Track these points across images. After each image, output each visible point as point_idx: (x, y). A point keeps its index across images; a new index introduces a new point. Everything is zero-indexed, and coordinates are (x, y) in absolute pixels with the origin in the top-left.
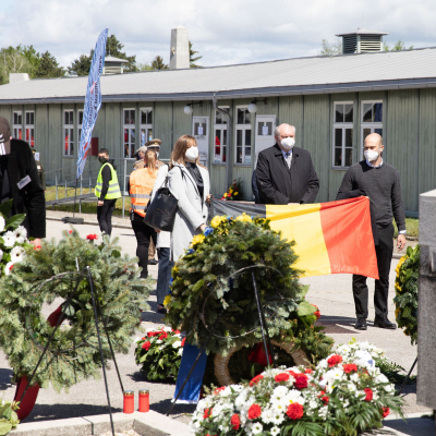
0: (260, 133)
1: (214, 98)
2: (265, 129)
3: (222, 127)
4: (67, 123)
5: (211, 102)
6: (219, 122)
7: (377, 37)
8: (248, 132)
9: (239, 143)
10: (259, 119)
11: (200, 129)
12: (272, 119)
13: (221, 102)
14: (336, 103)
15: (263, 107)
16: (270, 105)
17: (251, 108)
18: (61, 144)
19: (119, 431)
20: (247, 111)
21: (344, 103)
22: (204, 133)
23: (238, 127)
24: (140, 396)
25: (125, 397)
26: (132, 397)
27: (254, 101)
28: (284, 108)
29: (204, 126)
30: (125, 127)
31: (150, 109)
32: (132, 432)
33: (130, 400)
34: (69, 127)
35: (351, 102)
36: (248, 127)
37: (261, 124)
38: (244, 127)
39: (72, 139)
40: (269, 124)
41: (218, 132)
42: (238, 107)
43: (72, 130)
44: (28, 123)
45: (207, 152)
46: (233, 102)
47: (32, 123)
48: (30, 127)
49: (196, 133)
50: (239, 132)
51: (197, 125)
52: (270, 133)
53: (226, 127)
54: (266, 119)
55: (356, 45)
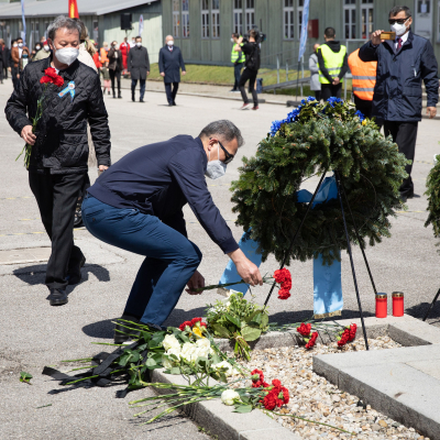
4: (287, 5)
18: (281, 27)
19: (372, 337)
22: (428, 11)
24: (394, 299)
25: (377, 300)
26: (386, 300)
29: (428, 3)
30: (346, 7)
32: (386, 338)
33: (383, 304)
34: (289, 9)
39: (292, 22)
43: (292, 13)
44: (248, 7)
45: (431, 30)
47: (252, 7)
48: (250, 11)
49: (419, 11)
51: (420, 3)
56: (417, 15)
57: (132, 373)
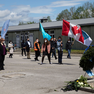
0: (30, 36)
1: (21, 31)
2: (31, 36)
3: (22, 36)
5: (20, 32)
6: (21, 35)
8: (27, 36)
9: (26, 38)
10: (30, 34)
11: (18, 36)
13: (22, 31)
16: (32, 32)
17: (29, 32)
20: (27, 33)
21: (46, 31)
22: (19, 37)
23: (25, 36)
27: (29, 31)
28: (35, 32)
29: (19, 36)
31: (7, 33)
35: (48, 30)
36: (28, 35)
37: (30, 35)
40: (32, 35)
41: (21, 37)
42: (25, 32)
45: (19, 40)
46: (24, 31)
49: (17, 37)
50: (26, 36)
51: (17, 36)
52: (32, 36)
53: (23, 36)
54: (31, 34)
55: (43, 21)
56: (17, 38)
57: (76, 88)
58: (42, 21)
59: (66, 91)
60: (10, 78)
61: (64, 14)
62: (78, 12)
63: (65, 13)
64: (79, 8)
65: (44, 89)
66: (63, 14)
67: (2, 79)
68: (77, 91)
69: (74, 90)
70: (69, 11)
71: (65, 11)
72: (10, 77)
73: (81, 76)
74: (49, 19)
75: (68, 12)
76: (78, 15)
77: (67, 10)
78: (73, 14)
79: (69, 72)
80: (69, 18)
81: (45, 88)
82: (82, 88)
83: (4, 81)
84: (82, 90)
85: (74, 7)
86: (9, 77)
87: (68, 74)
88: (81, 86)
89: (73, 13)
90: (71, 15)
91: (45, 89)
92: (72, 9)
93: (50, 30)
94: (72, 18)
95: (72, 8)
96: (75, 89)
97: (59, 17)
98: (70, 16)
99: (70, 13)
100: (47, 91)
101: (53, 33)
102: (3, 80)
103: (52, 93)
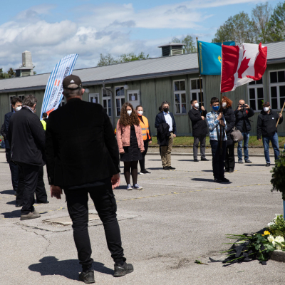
0: (130, 99)
1: (103, 83)
2: (133, 98)
3: (107, 98)
5: (100, 86)
6: (105, 95)
7: (180, 47)
8: (123, 100)
9: (118, 105)
10: (129, 92)
11: (94, 100)
12: (137, 92)
13: (107, 85)
14: (174, 81)
15: (131, 86)
16: (135, 85)
17: (126, 87)
20: (122, 88)
21: (179, 80)
23: (116, 97)
27: (126, 83)
28: (144, 86)
29: (96, 98)
35: (184, 80)
36: (123, 97)
37: (130, 95)
38: (120, 97)
40: (136, 95)
41: (105, 101)
42: (116, 87)
46: (113, 85)
50: (118, 100)
51: (92, 98)
52: (136, 99)
53: (109, 98)
54: (133, 92)
55: (169, 52)
57: (260, 254)
58: (166, 51)
59: (232, 263)
60: (65, 225)
61: (235, 27)
62: (277, 19)
63: (237, 23)
64: (279, 8)
65: (164, 259)
66: (232, 26)
67: (41, 229)
68: (263, 262)
69: (254, 259)
70: (251, 17)
71: (237, 17)
72: (65, 223)
73: (278, 219)
74: (190, 45)
75: (248, 20)
76: (279, 30)
77: (243, 15)
78: (262, 28)
79: (245, 205)
80: (250, 39)
81: (169, 255)
82: (279, 254)
83: (48, 235)
84: (280, 261)
85: (264, 3)
86: (61, 224)
87: (241, 210)
88: (275, 248)
89: (262, 24)
90: (256, 30)
91: (169, 259)
92: (259, 10)
93: (191, 79)
94: (259, 39)
95: (260, 8)
96: (259, 256)
97: (219, 38)
98: (253, 33)
99: (254, 22)
100: (173, 265)
101: (200, 87)
102: (43, 232)
103: (188, 270)
